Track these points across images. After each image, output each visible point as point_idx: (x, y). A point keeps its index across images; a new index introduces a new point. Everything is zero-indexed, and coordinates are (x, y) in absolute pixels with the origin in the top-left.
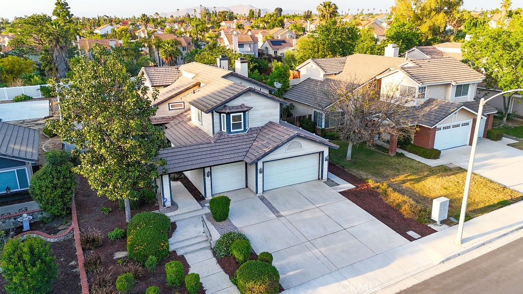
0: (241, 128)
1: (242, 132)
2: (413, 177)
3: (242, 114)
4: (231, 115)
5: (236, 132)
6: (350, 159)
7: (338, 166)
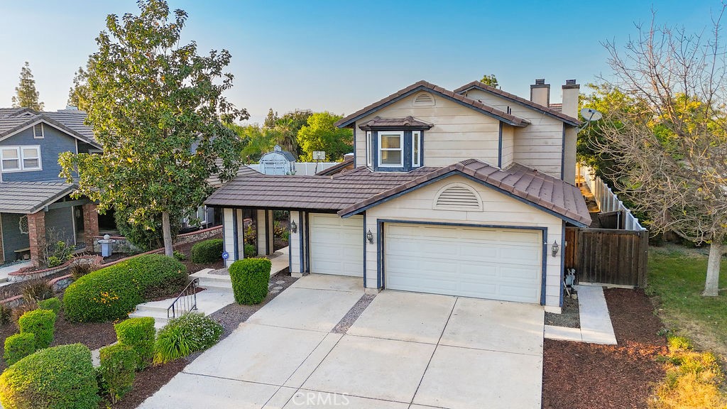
0: (399, 162)
1: (399, 169)
3: (402, 134)
4: (380, 133)
5: (389, 169)
6: (715, 294)
7: (653, 301)
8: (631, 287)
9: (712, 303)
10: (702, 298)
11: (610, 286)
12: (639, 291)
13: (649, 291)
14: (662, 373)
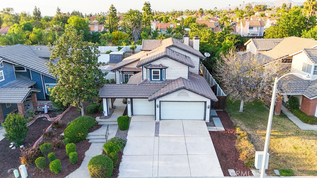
0: (159, 79)
1: (159, 81)
2: (277, 134)
3: (159, 70)
4: (152, 70)
5: (155, 81)
6: (242, 111)
7: (229, 114)
8: (222, 110)
9: (242, 114)
10: (239, 112)
11: (217, 110)
12: (224, 112)
13: (227, 112)
14: (236, 138)
